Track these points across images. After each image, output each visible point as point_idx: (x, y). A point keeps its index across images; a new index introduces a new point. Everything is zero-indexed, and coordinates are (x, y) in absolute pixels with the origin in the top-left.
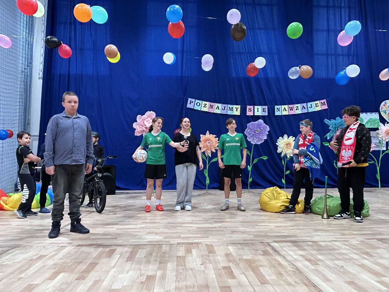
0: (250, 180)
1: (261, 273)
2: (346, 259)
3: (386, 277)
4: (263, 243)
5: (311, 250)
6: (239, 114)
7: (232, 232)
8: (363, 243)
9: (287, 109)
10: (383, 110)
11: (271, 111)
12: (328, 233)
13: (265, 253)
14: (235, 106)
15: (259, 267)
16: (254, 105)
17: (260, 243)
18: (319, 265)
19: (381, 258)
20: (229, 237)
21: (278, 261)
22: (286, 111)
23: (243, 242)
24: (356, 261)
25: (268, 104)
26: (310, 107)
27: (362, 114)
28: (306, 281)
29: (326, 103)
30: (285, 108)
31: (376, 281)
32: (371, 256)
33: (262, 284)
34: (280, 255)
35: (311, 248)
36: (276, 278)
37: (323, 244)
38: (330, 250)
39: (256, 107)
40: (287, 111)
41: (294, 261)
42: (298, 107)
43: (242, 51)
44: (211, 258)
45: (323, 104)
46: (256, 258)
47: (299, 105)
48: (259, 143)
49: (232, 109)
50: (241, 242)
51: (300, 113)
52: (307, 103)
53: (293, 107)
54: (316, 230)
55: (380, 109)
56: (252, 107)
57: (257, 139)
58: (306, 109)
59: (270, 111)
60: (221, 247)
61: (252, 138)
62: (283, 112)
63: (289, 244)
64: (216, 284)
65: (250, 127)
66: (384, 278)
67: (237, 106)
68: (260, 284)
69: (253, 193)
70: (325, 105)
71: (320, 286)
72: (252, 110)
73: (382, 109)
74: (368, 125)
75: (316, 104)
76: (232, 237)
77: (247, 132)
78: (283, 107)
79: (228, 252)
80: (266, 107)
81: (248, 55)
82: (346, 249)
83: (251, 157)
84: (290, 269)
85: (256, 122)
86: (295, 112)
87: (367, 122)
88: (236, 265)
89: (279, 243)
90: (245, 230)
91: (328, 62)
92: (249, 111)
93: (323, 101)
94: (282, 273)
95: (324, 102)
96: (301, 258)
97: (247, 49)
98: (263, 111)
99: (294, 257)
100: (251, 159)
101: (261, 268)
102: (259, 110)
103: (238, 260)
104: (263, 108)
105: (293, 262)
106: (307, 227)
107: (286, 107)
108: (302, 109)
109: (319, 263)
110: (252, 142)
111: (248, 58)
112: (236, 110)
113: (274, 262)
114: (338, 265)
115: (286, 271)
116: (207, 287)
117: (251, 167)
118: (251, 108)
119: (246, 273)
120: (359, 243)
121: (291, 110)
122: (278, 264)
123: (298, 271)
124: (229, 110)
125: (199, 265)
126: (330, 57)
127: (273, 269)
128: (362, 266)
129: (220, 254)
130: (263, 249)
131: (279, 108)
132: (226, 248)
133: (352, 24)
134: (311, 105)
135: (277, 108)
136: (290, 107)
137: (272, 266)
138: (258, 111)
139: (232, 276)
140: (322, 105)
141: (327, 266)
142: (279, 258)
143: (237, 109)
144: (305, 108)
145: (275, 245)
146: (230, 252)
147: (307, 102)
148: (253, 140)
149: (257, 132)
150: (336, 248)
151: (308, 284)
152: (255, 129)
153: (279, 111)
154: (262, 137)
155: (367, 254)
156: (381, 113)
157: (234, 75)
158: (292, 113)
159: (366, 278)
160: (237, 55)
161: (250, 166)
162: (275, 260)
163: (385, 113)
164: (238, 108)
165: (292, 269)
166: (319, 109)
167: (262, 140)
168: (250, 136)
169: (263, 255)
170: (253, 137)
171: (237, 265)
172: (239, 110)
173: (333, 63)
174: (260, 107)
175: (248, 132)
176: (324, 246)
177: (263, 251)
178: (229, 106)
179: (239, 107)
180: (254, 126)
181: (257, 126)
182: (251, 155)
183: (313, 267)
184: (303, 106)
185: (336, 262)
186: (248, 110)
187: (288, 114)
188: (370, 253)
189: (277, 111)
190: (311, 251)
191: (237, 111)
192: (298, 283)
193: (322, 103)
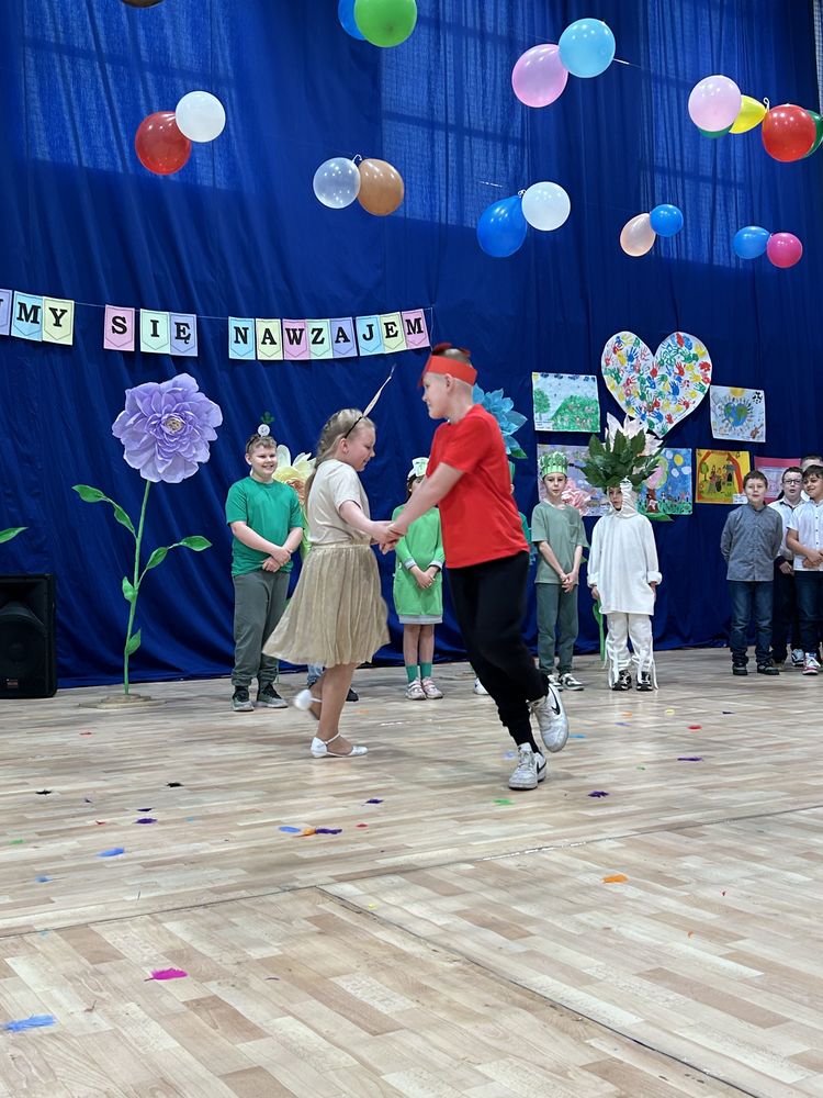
0: (133, 643)
1: (351, 997)
2: (608, 904)
3: (743, 938)
4: (294, 889)
5: (481, 889)
6: (69, 342)
7: (145, 866)
8: (628, 846)
9: (276, 336)
10: (611, 367)
11: (213, 339)
12: (506, 823)
13: (326, 927)
14: (47, 303)
15: (331, 979)
16: (139, 303)
17: (285, 891)
18: (532, 935)
19: (703, 883)
20: (146, 887)
21: (388, 946)
22: (273, 342)
23: (215, 898)
24: (637, 905)
25: (198, 305)
26: (364, 336)
27: (547, 376)
28: (518, 996)
29: (423, 323)
30: (267, 331)
31: (721, 956)
32: (672, 882)
33: (374, 1034)
34: (386, 923)
35: (479, 884)
36: (414, 1005)
37: (510, 863)
38: (541, 880)
39: (147, 316)
40: (278, 347)
41: (441, 935)
42: (320, 331)
43: (79, 42)
44: (118, 980)
45: (413, 327)
46: (302, 949)
47: (323, 324)
48: (177, 480)
49: (33, 315)
50: (205, 900)
51: (329, 356)
52: (354, 317)
53: (301, 330)
54: (463, 820)
55: (603, 363)
56: (127, 313)
57: (171, 461)
58: (352, 344)
59: (209, 337)
60: (135, 930)
61: (146, 455)
62: (260, 346)
63: (396, 879)
64: (200, 1069)
65: (139, 404)
66: (741, 942)
67: (59, 304)
68: (365, 1035)
69: (147, 699)
70: (420, 331)
71: (568, 1001)
72: (130, 325)
73: (608, 364)
74: (562, 420)
75: (386, 324)
76: (157, 886)
77: (124, 429)
78: (263, 324)
79: (177, 945)
80: (191, 319)
81: (109, 68)
82: (589, 871)
83: (138, 542)
84: (447, 965)
85: (164, 385)
86: (307, 350)
87: (560, 409)
88: (238, 985)
89: (359, 883)
90: (196, 851)
91: (433, 154)
92: (114, 330)
93: (412, 315)
94: (425, 983)
95: (417, 321)
96: (464, 924)
97: (102, 37)
98: (178, 337)
99: (439, 923)
100: (138, 551)
101: (341, 982)
102: (160, 332)
103: (233, 969)
104: (178, 325)
105: (445, 941)
106: (428, 813)
107: (274, 325)
108: (337, 341)
109: (527, 928)
110: (143, 475)
111: (111, 81)
112: (54, 323)
113: (376, 952)
114: (593, 928)
115: (436, 975)
116: (168, 1086)
117: (137, 585)
118: (123, 319)
119: (295, 1008)
120: (622, 848)
121: (291, 343)
122: (395, 956)
123: (475, 967)
124: (20, 319)
125: (81, 1017)
126: (440, 135)
127: (384, 976)
128: (663, 917)
129: (145, 958)
130: (310, 914)
131: (246, 329)
132: (159, 933)
133: (588, 31)
134: (370, 327)
135: (237, 329)
136: (288, 330)
137: (377, 967)
138: (155, 334)
139: (246, 1029)
140: (409, 333)
141: (561, 936)
142: (383, 935)
143: (58, 318)
144: (346, 340)
145: (347, 889)
146: (183, 942)
147: (354, 314)
148: (150, 465)
149: (167, 430)
150: (557, 870)
151: (529, 1002)
152: (158, 415)
153: (245, 342)
154: (190, 448)
155: (659, 876)
156: (605, 377)
157: (43, 152)
158: (296, 353)
159: (691, 950)
160: (55, 56)
161: (131, 582)
162: (376, 943)
163: (617, 378)
164: (64, 312)
165: (452, 965)
166: (397, 345)
167: (187, 465)
168: (136, 446)
169: (320, 933)
170: (150, 452)
171: (242, 985)
172: (68, 320)
173: (450, 163)
174: (163, 318)
175: (129, 427)
176: (516, 869)
177: (315, 920)
178: (21, 297)
179: (68, 305)
180: (157, 402)
181: (167, 402)
182: (137, 533)
183: (516, 947)
184: (340, 329)
185: (583, 917)
186: (108, 324)
187: (281, 358)
188: (670, 875)
189: (237, 342)
190: (483, 894)
191: (57, 324)
192: (499, 1009)
193: (408, 321)
